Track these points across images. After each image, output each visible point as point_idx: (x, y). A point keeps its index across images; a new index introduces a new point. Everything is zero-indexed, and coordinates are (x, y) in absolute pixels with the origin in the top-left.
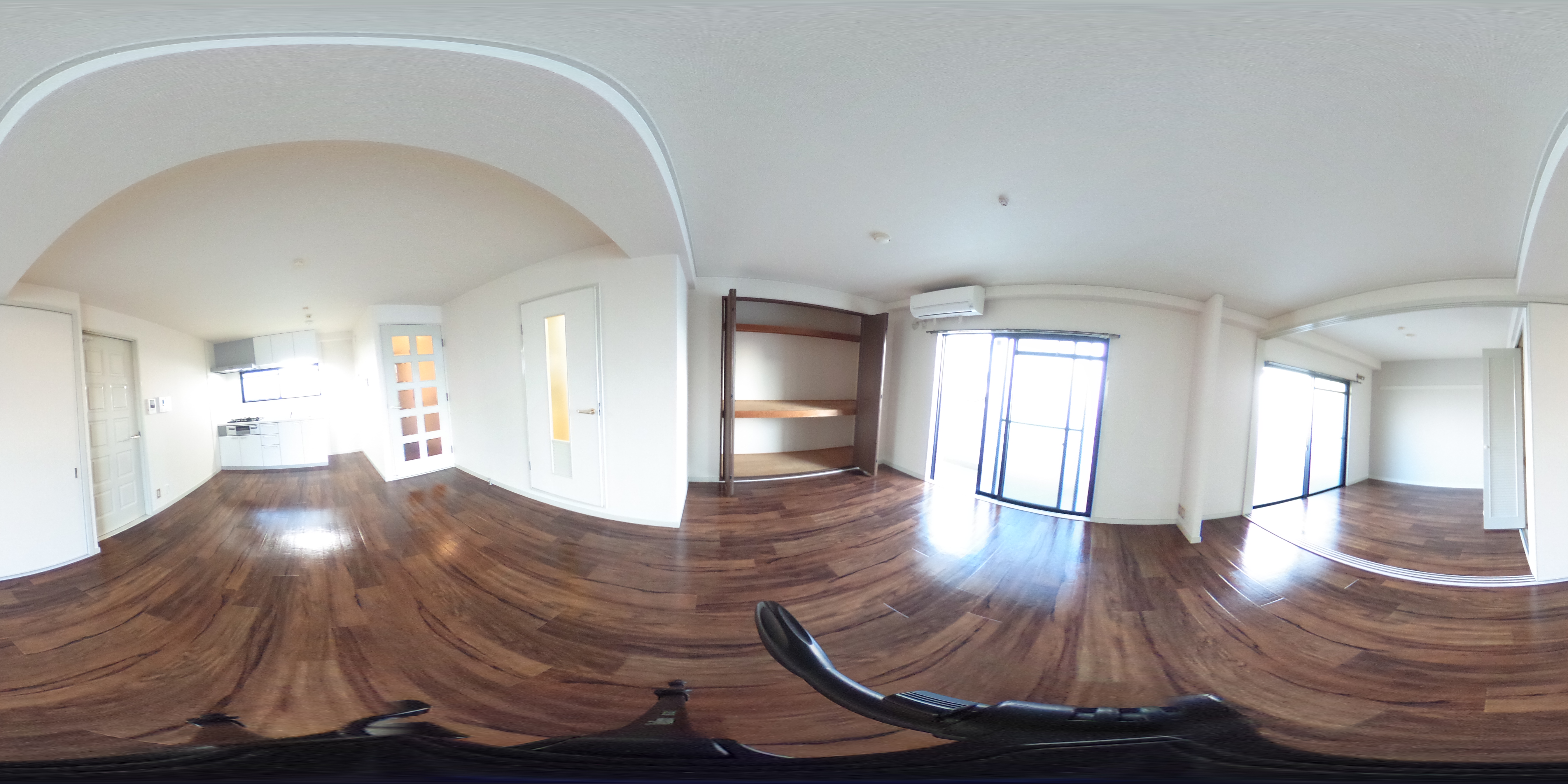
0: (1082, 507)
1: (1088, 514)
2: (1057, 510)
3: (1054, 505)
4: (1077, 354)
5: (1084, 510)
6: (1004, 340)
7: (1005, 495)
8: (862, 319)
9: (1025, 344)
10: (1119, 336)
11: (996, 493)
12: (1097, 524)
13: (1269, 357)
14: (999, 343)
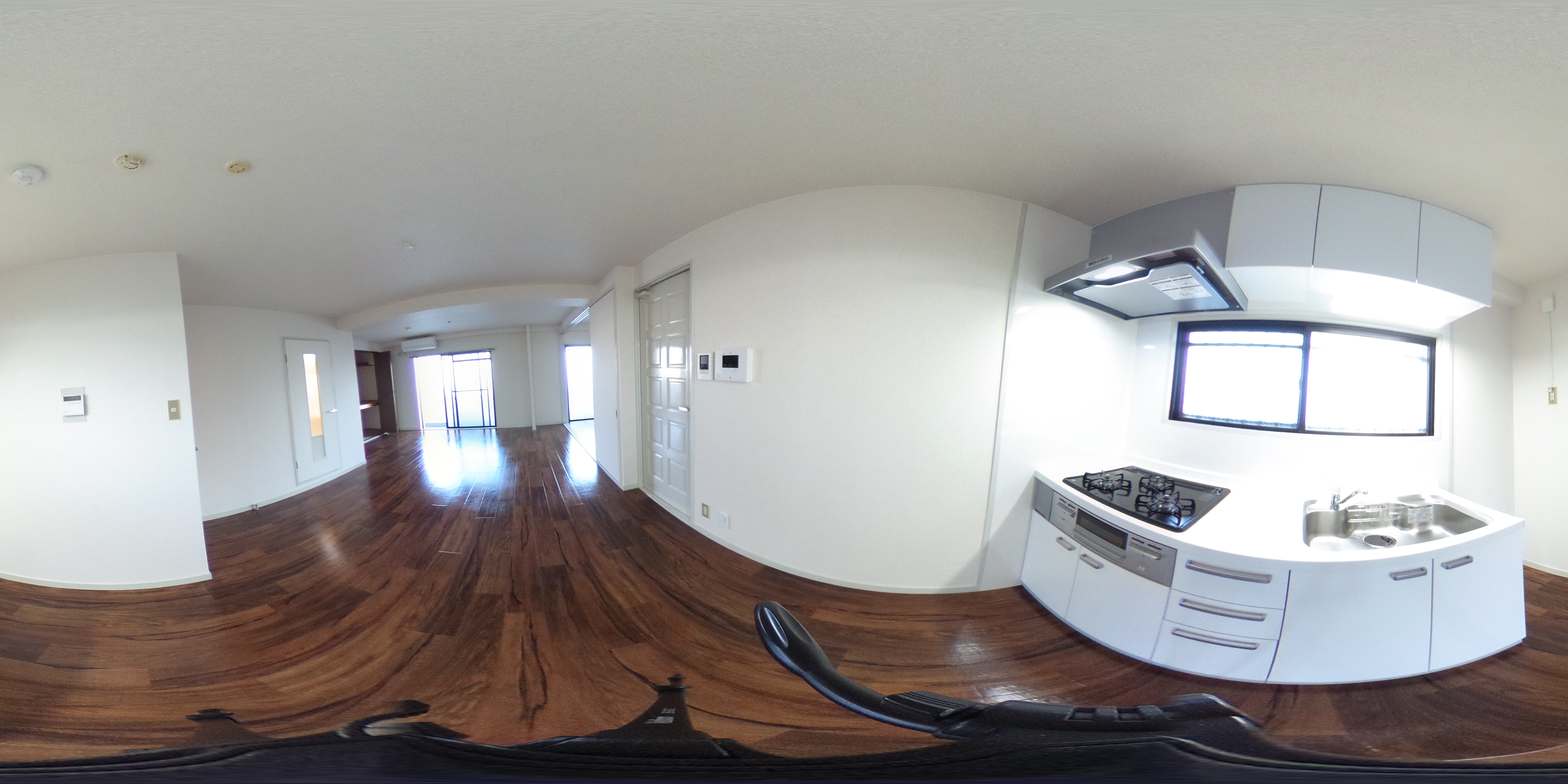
0: (493, 424)
1: (496, 426)
2: (484, 426)
3: (482, 425)
4: (477, 361)
5: (494, 425)
6: (446, 357)
7: (460, 426)
8: (374, 356)
9: (456, 357)
10: (494, 349)
11: (456, 426)
12: (500, 429)
13: (566, 343)
14: (444, 358)
